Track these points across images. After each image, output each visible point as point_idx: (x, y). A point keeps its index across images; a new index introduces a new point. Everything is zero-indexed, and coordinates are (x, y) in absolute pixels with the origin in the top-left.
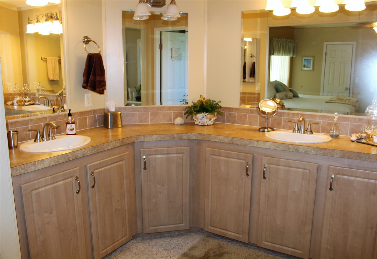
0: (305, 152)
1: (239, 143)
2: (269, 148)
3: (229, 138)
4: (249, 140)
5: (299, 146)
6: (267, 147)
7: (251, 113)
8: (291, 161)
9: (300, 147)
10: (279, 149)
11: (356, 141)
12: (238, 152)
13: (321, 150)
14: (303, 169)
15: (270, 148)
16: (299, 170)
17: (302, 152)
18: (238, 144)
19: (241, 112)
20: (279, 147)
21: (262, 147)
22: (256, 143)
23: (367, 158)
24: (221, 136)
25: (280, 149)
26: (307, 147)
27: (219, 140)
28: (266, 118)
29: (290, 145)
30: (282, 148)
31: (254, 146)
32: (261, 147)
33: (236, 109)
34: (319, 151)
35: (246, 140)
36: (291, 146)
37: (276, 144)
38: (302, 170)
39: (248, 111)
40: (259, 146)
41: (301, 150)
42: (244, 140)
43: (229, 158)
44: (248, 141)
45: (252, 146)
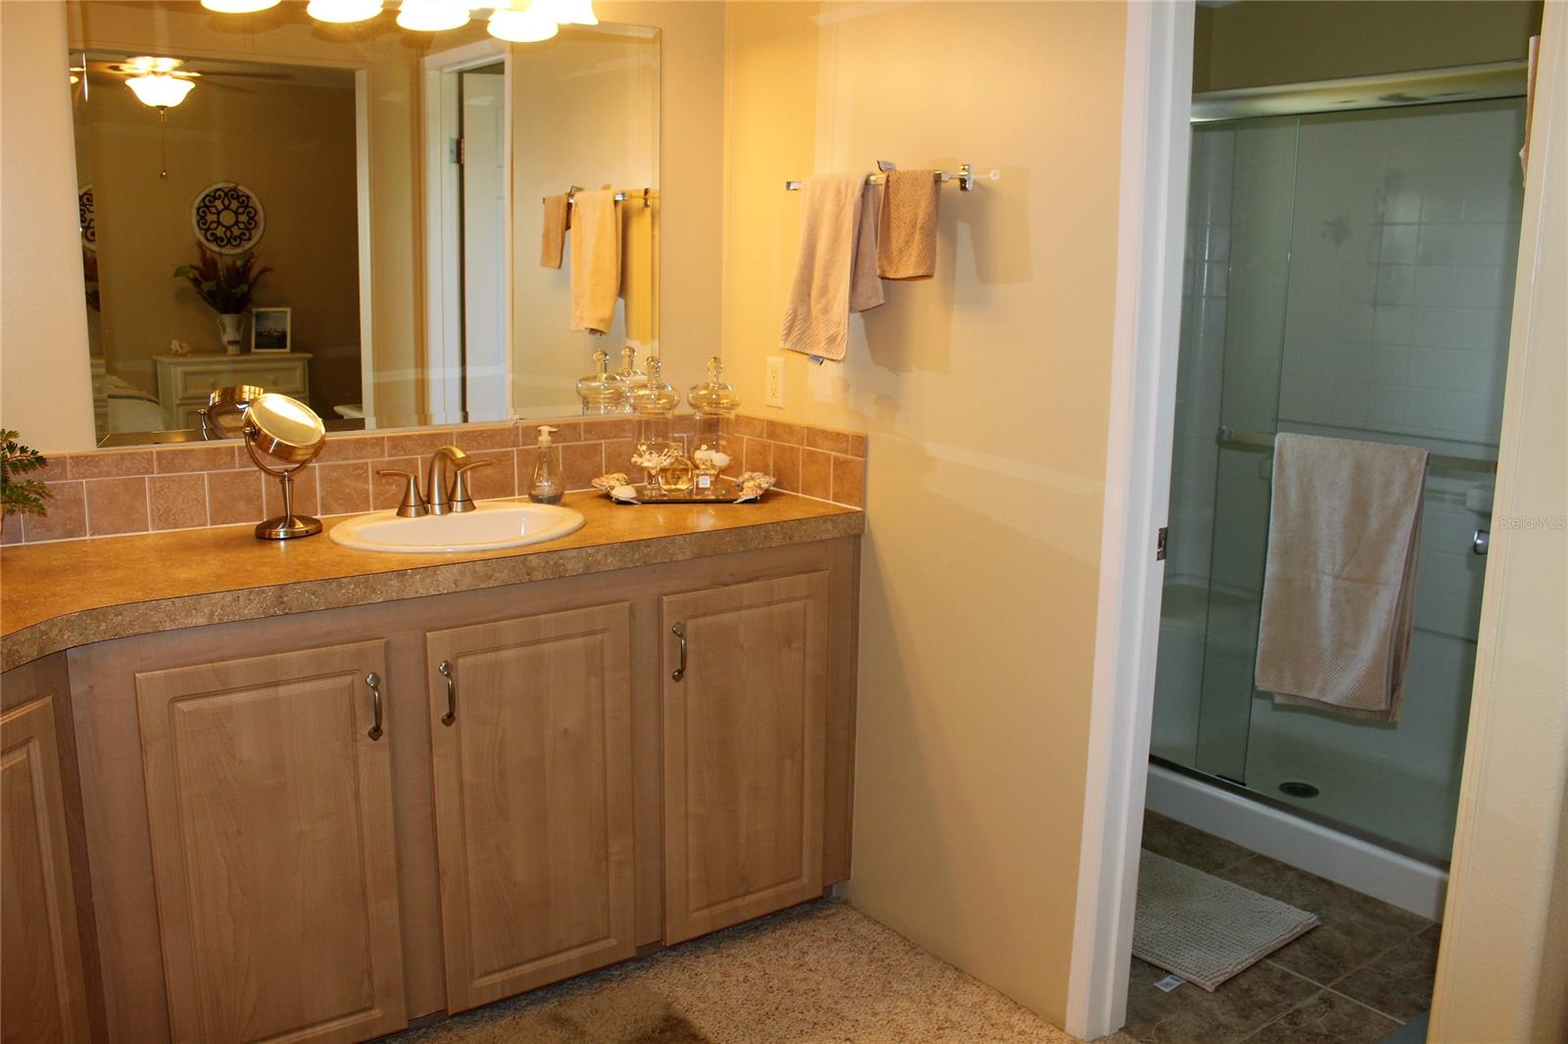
0: (587, 572)
1: (317, 603)
2: (453, 588)
3: (263, 592)
4: (362, 579)
5: (561, 553)
6: (444, 589)
7: (162, 470)
8: (541, 616)
9: (569, 554)
10: (492, 584)
11: (639, 501)
12: (313, 647)
13: (636, 548)
14: (584, 635)
15: (458, 590)
16: (571, 643)
17: (575, 573)
18: (315, 608)
19: (108, 474)
20: (490, 578)
21: (422, 592)
22: (395, 583)
23: (762, 538)
24: (217, 595)
25: (498, 583)
26: (590, 551)
27: (212, 615)
28: (285, 477)
29: (530, 557)
30: (503, 576)
31: (389, 598)
32: (419, 595)
33: (78, 460)
34: (631, 554)
35: (350, 583)
36: (534, 561)
37: (479, 567)
38: (580, 641)
39: (150, 461)
40: (409, 593)
41: (569, 566)
42: (340, 585)
43: (277, 684)
44: (357, 585)
45: (381, 600)
